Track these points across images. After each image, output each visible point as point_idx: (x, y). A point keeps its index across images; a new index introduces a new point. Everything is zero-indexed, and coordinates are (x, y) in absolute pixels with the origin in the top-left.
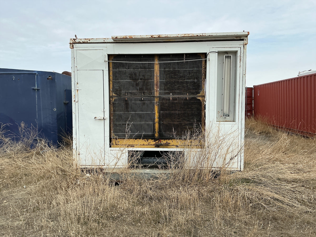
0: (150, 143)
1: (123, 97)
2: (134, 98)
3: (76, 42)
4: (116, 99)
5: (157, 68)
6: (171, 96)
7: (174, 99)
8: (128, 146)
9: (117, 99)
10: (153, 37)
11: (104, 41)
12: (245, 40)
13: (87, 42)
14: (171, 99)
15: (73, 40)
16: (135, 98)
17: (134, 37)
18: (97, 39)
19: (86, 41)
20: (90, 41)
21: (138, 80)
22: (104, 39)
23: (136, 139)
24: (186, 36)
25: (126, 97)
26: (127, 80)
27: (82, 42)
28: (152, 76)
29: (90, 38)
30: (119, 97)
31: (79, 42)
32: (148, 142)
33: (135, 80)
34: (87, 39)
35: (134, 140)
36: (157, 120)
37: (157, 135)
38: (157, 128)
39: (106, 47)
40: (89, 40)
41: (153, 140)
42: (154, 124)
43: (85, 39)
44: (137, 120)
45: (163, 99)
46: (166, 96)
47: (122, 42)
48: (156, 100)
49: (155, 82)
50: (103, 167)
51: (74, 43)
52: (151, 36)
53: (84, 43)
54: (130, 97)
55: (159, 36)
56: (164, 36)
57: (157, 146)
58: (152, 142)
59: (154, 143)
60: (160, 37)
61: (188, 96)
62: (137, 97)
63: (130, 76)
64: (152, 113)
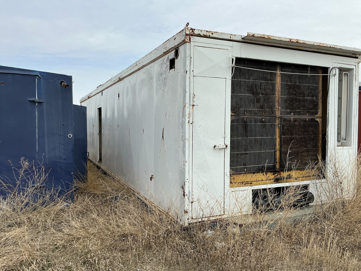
0: (269, 177)
1: (242, 116)
2: (254, 119)
3: (194, 34)
4: (233, 120)
5: (278, 80)
6: (292, 117)
7: (295, 120)
8: (245, 184)
9: (235, 120)
10: (292, 41)
11: (230, 37)
12: (359, 58)
13: (210, 36)
14: (292, 119)
15: (191, 30)
16: (256, 119)
17: (272, 38)
18: (222, 33)
19: (208, 34)
20: (214, 36)
21: (259, 94)
22: (231, 36)
23: (254, 173)
24: (321, 45)
25: (245, 116)
26: (244, 93)
27: (202, 35)
28: (273, 90)
29: (214, 31)
30: (236, 116)
31: (199, 34)
32: (267, 176)
33: (255, 94)
34: (210, 32)
35: (252, 174)
36: (278, 147)
37: (278, 166)
38: (278, 158)
39: (232, 47)
40: (212, 34)
41: (272, 173)
42: (275, 152)
43: (207, 31)
44: (254, 148)
45: (285, 120)
46: (287, 117)
47: (251, 42)
48: (277, 122)
49: (277, 98)
50: (223, 217)
51: (192, 35)
52: (290, 40)
53: (205, 36)
54: (250, 117)
55: (297, 40)
56: (302, 42)
57: (277, 181)
58: (271, 176)
59: (273, 176)
60: (298, 42)
61: (307, 117)
62: (257, 117)
63: (247, 89)
64: (273, 138)
